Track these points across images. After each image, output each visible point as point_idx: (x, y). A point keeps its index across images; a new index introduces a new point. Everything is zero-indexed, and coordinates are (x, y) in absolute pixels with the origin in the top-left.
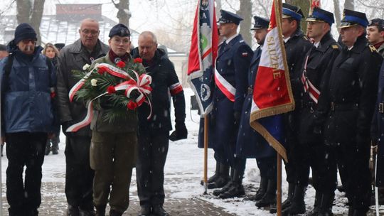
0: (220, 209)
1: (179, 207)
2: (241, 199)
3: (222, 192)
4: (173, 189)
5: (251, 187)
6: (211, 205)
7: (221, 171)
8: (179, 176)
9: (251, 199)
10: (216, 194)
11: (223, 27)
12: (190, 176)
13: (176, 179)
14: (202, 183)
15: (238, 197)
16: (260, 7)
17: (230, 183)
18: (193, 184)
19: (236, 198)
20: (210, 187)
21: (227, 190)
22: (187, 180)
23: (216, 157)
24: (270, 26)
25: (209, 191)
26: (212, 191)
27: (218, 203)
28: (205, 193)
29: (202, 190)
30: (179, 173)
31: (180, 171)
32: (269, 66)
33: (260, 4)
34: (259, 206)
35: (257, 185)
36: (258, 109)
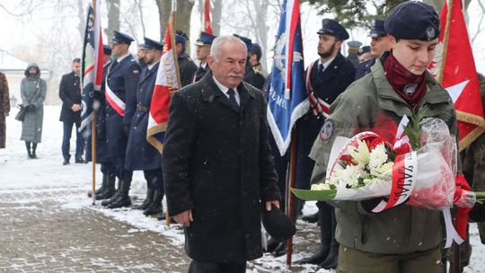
0: (111, 218)
1: (72, 216)
2: (129, 209)
3: (111, 203)
4: (62, 201)
5: (135, 198)
6: (102, 214)
7: (108, 184)
8: (65, 190)
9: (139, 208)
10: (104, 204)
11: (116, 48)
12: (75, 189)
13: (63, 192)
14: (90, 195)
15: (126, 206)
16: (127, 25)
17: (117, 194)
18: (81, 196)
19: (124, 208)
20: (98, 198)
21: (115, 200)
22: (74, 192)
23: (103, 170)
24: (165, 48)
25: (97, 202)
26: (101, 201)
27: (108, 212)
28: (94, 204)
29: (90, 201)
30: (64, 187)
31: (65, 184)
32: (165, 85)
33: (126, 22)
34: (147, 214)
35: (144, 196)
36: (156, 124)
